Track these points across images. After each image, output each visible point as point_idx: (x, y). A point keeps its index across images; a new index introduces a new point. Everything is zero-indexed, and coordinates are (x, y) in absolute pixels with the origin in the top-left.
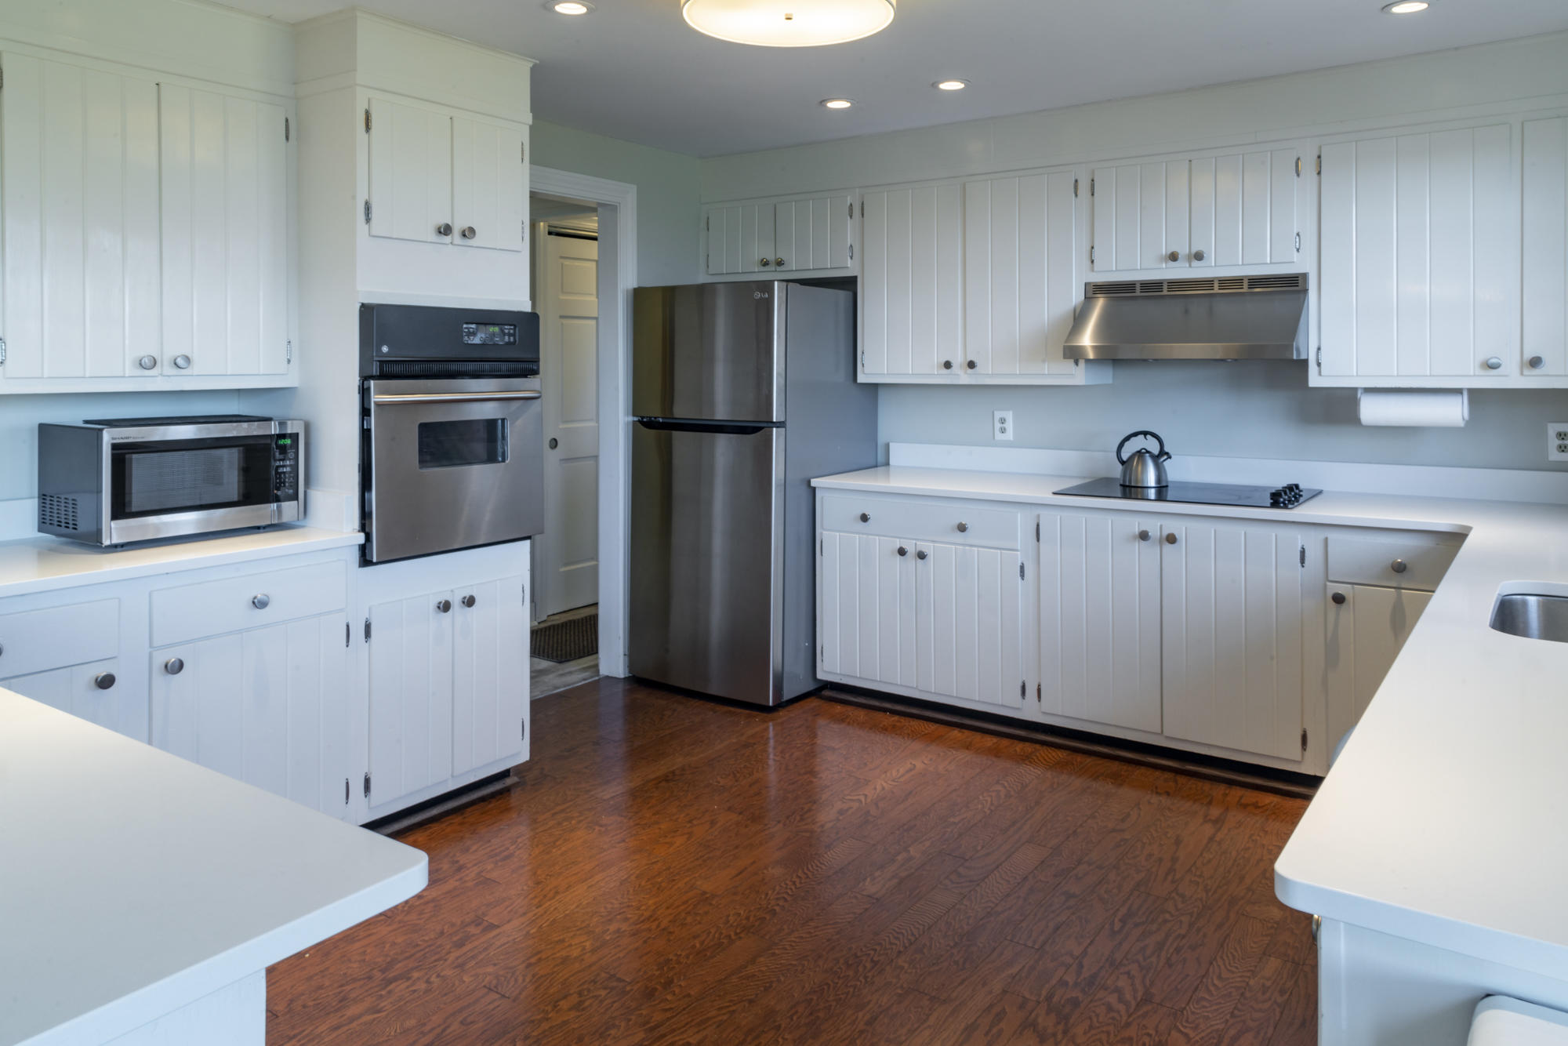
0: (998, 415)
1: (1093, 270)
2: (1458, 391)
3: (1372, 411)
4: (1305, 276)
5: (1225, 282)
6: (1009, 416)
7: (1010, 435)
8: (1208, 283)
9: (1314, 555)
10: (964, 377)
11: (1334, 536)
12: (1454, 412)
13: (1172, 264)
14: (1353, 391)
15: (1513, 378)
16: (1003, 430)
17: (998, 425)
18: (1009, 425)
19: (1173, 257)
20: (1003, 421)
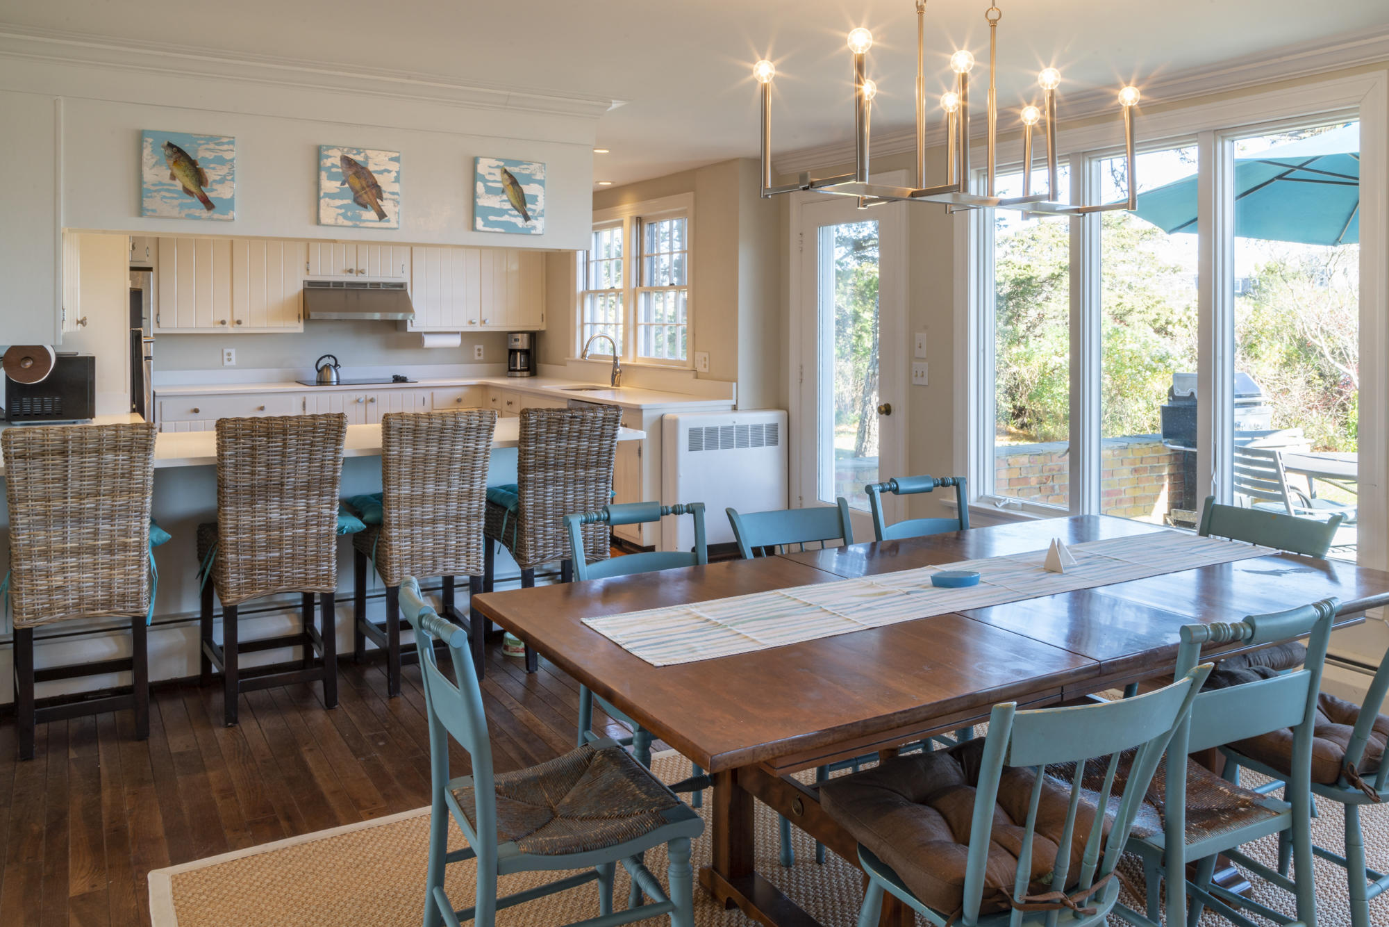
0: (226, 351)
1: (308, 274)
2: (458, 333)
3: (429, 342)
4: (406, 283)
5: (372, 284)
6: (233, 351)
7: (234, 362)
8: (365, 284)
9: (428, 400)
10: (230, 329)
11: (435, 391)
12: (456, 341)
13: (349, 274)
14: (420, 333)
15: (478, 328)
16: (229, 360)
17: (226, 357)
18: (233, 357)
19: (351, 271)
20: (229, 354)
